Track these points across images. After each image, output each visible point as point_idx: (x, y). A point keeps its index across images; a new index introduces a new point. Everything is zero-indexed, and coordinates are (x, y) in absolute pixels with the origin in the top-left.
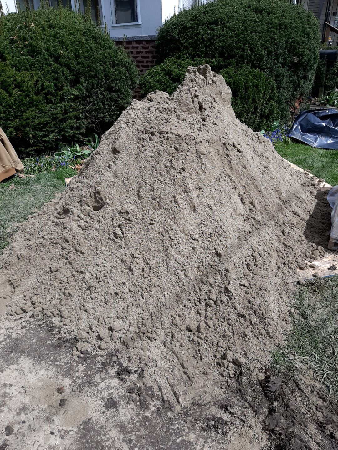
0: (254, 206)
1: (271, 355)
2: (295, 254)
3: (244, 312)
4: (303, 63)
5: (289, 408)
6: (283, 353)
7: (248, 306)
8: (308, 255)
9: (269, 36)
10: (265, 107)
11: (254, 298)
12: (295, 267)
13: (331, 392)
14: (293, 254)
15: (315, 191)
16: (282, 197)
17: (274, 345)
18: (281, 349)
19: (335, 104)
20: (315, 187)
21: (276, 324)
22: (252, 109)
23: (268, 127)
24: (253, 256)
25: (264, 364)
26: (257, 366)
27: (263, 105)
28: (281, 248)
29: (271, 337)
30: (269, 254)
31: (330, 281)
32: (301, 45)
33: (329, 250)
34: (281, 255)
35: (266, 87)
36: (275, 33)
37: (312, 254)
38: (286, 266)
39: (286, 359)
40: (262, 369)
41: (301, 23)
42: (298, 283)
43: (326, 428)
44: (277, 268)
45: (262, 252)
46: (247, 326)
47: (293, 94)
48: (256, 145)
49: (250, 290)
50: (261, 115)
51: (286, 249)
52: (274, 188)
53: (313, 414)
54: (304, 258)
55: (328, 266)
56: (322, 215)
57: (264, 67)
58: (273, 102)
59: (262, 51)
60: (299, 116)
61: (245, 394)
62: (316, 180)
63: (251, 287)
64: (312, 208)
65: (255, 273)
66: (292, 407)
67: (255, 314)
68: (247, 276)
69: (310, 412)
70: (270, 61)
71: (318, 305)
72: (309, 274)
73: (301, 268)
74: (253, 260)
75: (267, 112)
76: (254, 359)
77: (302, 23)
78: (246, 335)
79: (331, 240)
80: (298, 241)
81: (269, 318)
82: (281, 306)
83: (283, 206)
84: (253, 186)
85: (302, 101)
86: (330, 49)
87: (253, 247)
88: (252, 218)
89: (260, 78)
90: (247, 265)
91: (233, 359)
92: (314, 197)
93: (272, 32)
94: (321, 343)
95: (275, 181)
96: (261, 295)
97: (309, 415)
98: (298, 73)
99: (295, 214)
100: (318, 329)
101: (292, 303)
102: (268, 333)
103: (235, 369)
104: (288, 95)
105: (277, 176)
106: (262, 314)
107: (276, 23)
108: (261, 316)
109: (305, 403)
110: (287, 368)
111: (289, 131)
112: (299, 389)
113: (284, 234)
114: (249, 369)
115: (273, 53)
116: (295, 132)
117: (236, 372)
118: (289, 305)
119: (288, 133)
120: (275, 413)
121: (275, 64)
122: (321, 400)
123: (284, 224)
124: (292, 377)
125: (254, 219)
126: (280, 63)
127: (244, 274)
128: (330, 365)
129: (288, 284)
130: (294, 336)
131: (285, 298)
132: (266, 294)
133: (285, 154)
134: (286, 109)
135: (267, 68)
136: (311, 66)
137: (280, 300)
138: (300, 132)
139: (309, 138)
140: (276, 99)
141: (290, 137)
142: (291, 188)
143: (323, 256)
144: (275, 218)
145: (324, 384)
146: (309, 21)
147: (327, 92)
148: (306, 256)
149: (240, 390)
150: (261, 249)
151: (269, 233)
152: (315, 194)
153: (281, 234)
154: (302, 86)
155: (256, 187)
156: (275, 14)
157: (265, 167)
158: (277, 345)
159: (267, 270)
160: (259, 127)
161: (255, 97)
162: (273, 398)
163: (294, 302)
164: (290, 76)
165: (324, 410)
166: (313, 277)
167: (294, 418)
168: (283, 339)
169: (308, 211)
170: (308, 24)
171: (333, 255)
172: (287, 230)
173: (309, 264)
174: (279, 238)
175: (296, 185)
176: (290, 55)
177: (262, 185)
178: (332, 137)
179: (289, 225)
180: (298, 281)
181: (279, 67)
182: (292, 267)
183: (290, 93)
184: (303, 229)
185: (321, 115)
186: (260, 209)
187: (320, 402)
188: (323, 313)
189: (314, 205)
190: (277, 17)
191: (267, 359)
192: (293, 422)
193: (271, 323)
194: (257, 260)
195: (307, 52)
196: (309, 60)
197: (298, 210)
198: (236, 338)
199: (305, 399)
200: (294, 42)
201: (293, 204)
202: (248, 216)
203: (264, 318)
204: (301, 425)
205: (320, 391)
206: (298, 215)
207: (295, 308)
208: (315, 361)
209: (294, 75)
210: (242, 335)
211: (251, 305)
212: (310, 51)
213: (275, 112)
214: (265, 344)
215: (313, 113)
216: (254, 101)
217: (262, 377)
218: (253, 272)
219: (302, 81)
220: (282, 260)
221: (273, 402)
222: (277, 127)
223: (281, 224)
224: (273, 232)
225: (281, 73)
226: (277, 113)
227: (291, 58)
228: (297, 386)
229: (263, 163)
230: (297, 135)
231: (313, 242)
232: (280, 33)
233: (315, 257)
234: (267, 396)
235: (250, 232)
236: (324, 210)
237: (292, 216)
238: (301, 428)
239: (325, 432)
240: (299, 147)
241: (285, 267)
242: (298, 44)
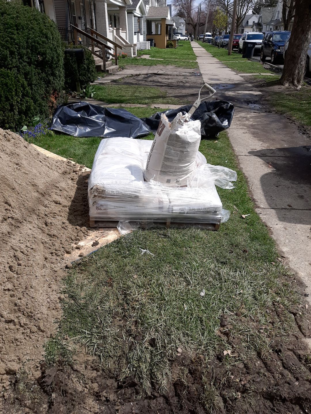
0: (10, 205)
1: (45, 349)
2: (61, 241)
3: (12, 317)
4: (47, 61)
5: (68, 393)
6: (56, 342)
7: (15, 309)
8: (73, 238)
9: (8, 36)
10: (21, 104)
11: (20, 299)
12: (63, 253)
13: (102, 360)
14: (59, 241)
15: (76, 177)
16: (39, 190)
17: (47, 337)
18: (54, 339)
19: (92, 96)
20: (76, 174)
21: (46, 316)
22: (8, 107)
23: (29, 122)
24: (15, 256)
25: (39, 360)
26: (32, 366)
27: (18, 102)
28: (47, 239)
29: (43, 331)
30: (32, 249)
31: (94, 256)
32: (42, 45)
33: (92, 228)
34: (47, 245)
35: (16, 85)
36: (13, 34)
37: (77, 236)
38: (54, 254)
39: (59, 347)
40: (37, 367)
41: (37, 24)
42: (67, 267)
43: (102, 396)
44: (44, 259)
45: (25, 250)
46: (17, 329)
47: (46, 90)
48: (4, 144)
49: (16, 293)
50: (19, 112)
51: (51, 239)
52: (29, 183)
53: (89, 388)
54: (70, 242)
55: (92, 243)
56: (83, 198)
57: (10, 66)
58: (28, 98)
59: (4, 51)
60: (56, 110)
61: (23, 401)
62: (78, 166)
63: (16, 289)
64: (72, 194)
65: (19, 273)
66: (70, 391)
67: (23, 314)
68: (11, 278)
69: (86, 387)
70: (14, 60)
71: (86, 282)
72: (75, 255)
73: (68, 253)
74: (16, 260)
75: (24, 108)
76: (29, 360)
77: (39, 24)
78: (17, 340)
79: (91, 220)
80: (62, 227)
81: (38, 313)
82: (50, 296)
83: (42, 199)
84: (5, 185)
85: (57, 96)
86: (77, 48)
87: (14, 247)
88: (9, 217)
89: (8, 76)
90: (9, 267)
91: (6, 370)
92: (76, 182)
93: (10, 32)
94: (90, 317)
95: (30, 176)
96: (27, 294)
97: (86, 391)
98: (45, 70)
99: (57, 203)
100: (86, 305)
101: (61, 289)
102: (39, 329)
103: (10, 379)
104: (42, 92)
105: (31, 170)
106: (30, 312)
107: (11, 24)
108: (30, 314)
109: (81, 381)
110: (62, 355)
111: (50, 124)
112: (74, 371)
113: (47, 225)
114: (24, 373)
115: (16, 53)
116: (56, 125)
117: (11, 382)
118: (59, 291)
119: (50, 127)
120: (53, 405)
121: (21, 63)
122: (95, 371)
123: (46, 215)
124: (66, 361)
125: (12, 218)
126: (26, 62)
127: (8, 277)
128: (98, 334)
129: (56, 272)
130: (65, 321)
131: (54, 287)
132: (32, 290)
133: (49, 146)
134: (44, 104)
135: (14, 67)
136: (56, 64)
137: (49, 290)
138: (60, 125)
139: (69, 128)
140: (30, 95)
141: (53, 130)
142: (48, 180)
143: (87, 235)
144: (36, 212)
145: (95, 355)
146: (45, 23)
147: (83, 86)
148: (72, 239)
149: (17, 399)
150: (23, 246)
151: (31, 228)
152: (77, 180)
153: (44, 226)
154: (52, 82)
155: (9, 186)
156: (9, 15)
157: (17, 164)
158: (49, 336)
159: (31, 266)
160: (20, 123)
161: (8, 95)
162: (51, 390)
163: (63, 287)
164: (39, 74)
165: (98, 379)
166: (79, 258)
167: (74, 400)
168: (55, 328)
169: (69, 198)
170: (45, 26)
171: (95, 232)
172: (49, 221)
173: (75, 246)
174: (42, 230)
175: (55, 175)
176: (33, 54)
177: (16, 182)
178: (89, 126)
179: (51, 215)
180: (67, 266)
181: (25, 66)
182: (59, 254)
183: (43, 89)
184: (65, 216)
185: (75, 107)
186: (18, 206)
187: (94, 374)
188: (90, 288)
189: (75, 190)
190: (13, 18)
191: (41, 355)
192: (72, 405)
193: (40, 318)
194: (20, 259)
195: (48, 51)
196: (53, 58)
197: (58, 199)
198: (7, 347)
199: (81, 377)
200: (35, 42)
201: (53, 194)
202: (4, 217)
203: (33, 315)
204: (80, 404)
205: (93, 363)
206: (60, 204)
207: (65, 292)
208: (86, 337)
209: (42, 73)
210: (13, 341)
211: (18, 307)
212: (51, 50)
213: (32, 108)
214: (38, 341)
215: (67, 107)
216: (7, 99)
217: (38, 374)
218: (17, 273)
219: (51, 78)
220: (49, 250)
221: (51, 395)
222: (39, 121)
223: (43, 216)
224: (36, 226)
225: (29, 72)
226: (35, 109)
227: (35, 57)
228: (72, 368)
229: (14, 160)
230: (59, 128)
231: (77, 225)
232: (18, 33)
233: (79, 238)
234: (45, 392)
235: (9, 233)
236: (84, 193)
237: (53, 205)
238: (81, 407)
239: (101, 400)
240: (63, 138)
241: (52, 256)
242: (38, 43)
